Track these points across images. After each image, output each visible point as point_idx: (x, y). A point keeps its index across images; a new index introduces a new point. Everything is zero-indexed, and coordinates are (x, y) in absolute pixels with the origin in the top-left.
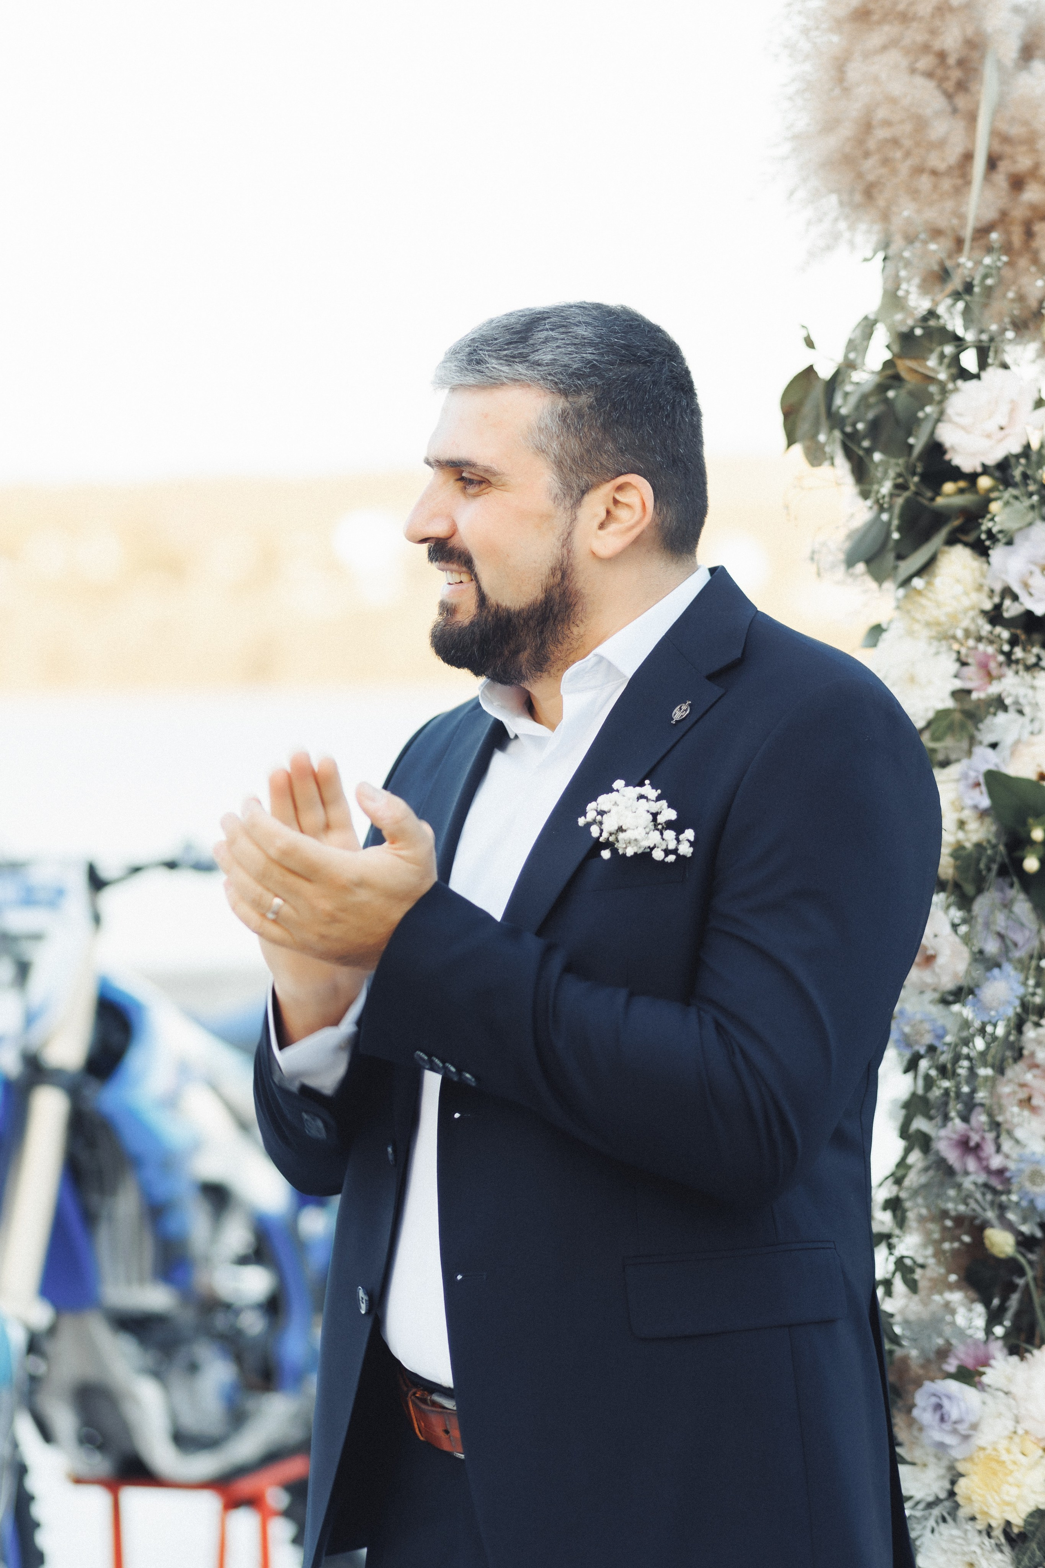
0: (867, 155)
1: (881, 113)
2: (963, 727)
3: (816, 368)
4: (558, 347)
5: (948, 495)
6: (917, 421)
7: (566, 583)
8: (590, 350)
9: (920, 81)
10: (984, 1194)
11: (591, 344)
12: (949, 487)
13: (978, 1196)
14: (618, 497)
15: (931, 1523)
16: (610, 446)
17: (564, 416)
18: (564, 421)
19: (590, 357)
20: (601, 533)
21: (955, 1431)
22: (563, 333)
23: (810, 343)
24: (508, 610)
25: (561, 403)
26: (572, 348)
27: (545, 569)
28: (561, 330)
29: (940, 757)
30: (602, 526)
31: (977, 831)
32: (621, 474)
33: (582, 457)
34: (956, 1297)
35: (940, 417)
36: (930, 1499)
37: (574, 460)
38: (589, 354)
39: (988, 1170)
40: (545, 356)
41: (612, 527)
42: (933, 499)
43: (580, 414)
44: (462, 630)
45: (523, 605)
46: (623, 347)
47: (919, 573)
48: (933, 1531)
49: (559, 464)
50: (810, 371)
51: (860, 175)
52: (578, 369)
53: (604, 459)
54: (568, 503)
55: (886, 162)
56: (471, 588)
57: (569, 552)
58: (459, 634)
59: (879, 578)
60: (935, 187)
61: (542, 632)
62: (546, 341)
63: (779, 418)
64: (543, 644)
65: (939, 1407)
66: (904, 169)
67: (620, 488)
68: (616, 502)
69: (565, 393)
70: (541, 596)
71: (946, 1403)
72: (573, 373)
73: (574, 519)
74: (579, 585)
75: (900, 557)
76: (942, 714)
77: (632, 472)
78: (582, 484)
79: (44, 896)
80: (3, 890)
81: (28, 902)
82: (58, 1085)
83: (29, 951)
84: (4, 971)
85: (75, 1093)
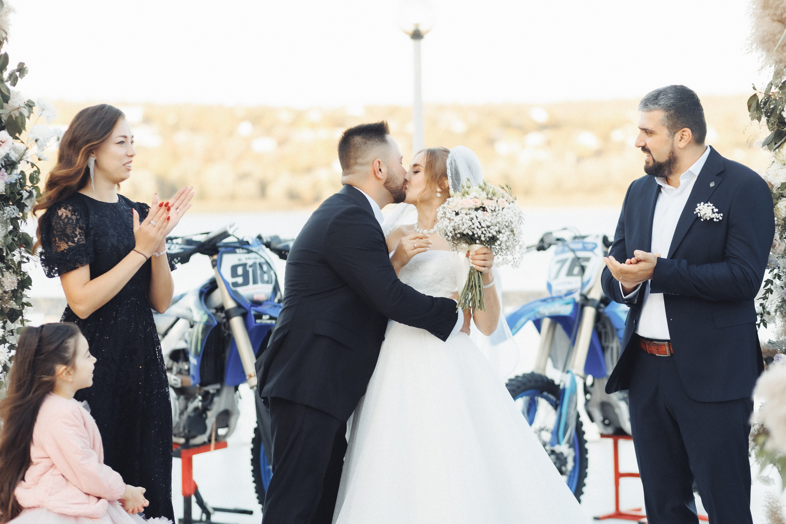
3: (757, 95)
4: (665, 100)
7: (674, 155)
8: (673, 100)
11: (672, 98)
14: (683, 133)
16: (679, 122)
17: (668, 117)
18: (668, 118)
19: (672, 102)
20: (680, 142)
22: (666, 96)
23: (755, 88)
24: (660, 162)
25: (666, 113)
26: (668, 100)
27: (668, 153)
28: (666, 95)
30: (680, 141)
32: (683, 128)
33: (673, 125)
37: (671, 126)
38: (672, 101)
40: (662, 103)
41: (683, 141)
43: (671, 115)
44: (650, 167)
45: (664, 161)
46: (680, 98)
47: (778, 148)
49: (668, 127)
50: (755, 95)
52: (669, 105)
53: (678, 125)
54: (671, 137)
56: (651, 157)
57: (673, 148)
58: (650, 168)
59: (770, 149)
61: (669, 167)
62: (662, 98)
64: (670, 169)
67: (683, 131)
68: (683, 135)
69: (667, 111)
70: (668, 159)
72: (668, 106)
73: (673, 141)
74: (677, 155)
75: (775, 143)
76: (783, 184)
77: (687, 127)
78: (674, 132)
79: (590, 246)
80: (577, 245)
81: (585, 249)
82: (592, 306)
83: (584, 264)
84: (577, 270)
85: (598, 308)
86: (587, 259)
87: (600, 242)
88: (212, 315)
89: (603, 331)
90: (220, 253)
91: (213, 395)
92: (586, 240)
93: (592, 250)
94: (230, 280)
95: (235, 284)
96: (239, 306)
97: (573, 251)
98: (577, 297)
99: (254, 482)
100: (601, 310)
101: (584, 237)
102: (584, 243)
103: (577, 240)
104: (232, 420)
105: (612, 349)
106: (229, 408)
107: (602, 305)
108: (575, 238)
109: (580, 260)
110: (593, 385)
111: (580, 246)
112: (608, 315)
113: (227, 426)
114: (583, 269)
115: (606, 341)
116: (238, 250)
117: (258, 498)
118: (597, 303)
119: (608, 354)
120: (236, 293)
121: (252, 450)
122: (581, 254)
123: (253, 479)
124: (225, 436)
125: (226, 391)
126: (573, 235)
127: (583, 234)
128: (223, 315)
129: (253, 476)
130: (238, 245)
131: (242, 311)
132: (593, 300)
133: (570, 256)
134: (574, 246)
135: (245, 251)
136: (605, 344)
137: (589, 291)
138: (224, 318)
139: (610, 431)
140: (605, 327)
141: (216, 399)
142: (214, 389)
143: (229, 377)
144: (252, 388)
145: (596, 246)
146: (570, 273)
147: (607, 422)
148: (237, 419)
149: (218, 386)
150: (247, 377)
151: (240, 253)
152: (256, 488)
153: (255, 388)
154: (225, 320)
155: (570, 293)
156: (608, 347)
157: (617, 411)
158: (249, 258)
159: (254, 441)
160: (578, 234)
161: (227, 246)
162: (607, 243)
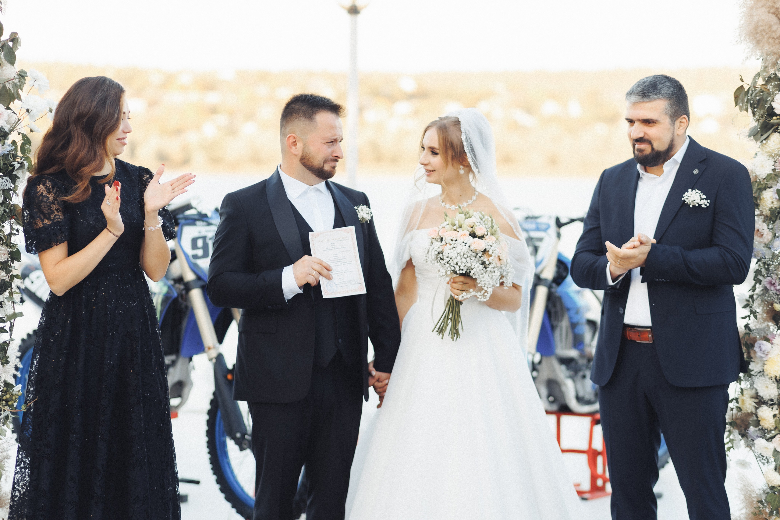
0: (757, 33)
1: (760, 23)
2: (774, 178)
3: (744, 86)
5: (774, 120)
6: (767, 101)
9: (771, 15)
10: (775, 296)
11: (671, 87)
12: (775, 118)
13: (774, 296)
14: (681, 121)
15: (758, 376)
16: (679, 109)
17: (671, 105)
19: (672, 90)
21: (764, 353)
23: (742, 80)
24: (659, 151)
25: (670, 102)
26: (668, 89)
27: (669, 141)
28: (663, 84)
29: (769, 186)
31: (776, 204)
32: (682, 115)
34: (770, 324)
35: (773, 100)
36: (759, 371)
37: (673, 114)
39: (776, 289)
40: (664, 92)
41: (681, 128)
42: (770, 121)
44: (646, 155)
45: (663, 150)
47: (765, 140)
48: (758, 378)
49: (670, 116)
50: (742, 87)
51: (755, 38)
52: (672, 94)
53: (679, 113)
54: (673, 124)
55: (762, 35)
59: (757, 140)
60: (774, 42)
61: (666, 155)
62: (661, 88)
63: (733, 99)
65: (760, 347)
66: (766, 37)
67: (682, 119)
69: (671, 100)
71: (762, 346)
73: (674, 128)
75: (762, 135)
76: (769, 175)
77: (685, 114)
78: (675, 119)
79: (544, 227)
80: (530, 225)
81: (538, 229)
82: (545, 285)
83: (537, 244)
85: (550, 288)
86: (541, 240)
87: (553, 224)
88: (172, 287)
89: (553, 310)
90: (180, 226)
91: (168, 366)
92: (539, 220)
93: (545, 230)
94: (190, 252)
95: (195, 257)
96: (199, 278)
97: (526, 231)
99: (209, 453)
100: (553, 290)
101: (536, 218)
102: (537, 224)
103: (529, 220)
104: (185, 391)
105: (561, 328)
106: (183, 378)
107: (554, 285)
108: (527, 218)
109: (533, 240)
110: (540, 362)
111: (533, 226)
112: (558, 294)
113: (179, 396)
114: (536, 249)
115: (555, 320)
116: (198, 223)
117: (212, 469)
118: (549, 282)
119: (557, 333)
120: (196, 265)
121: (208, 422)
122: (534, 234)
123: (207, 450)
124: (177, 407)
125: (181, 362)
126: (525, 215)
127: (536, 214)
128: (182, 287)
129: (208, 447)
130: (197, 217)
131: (201, 283)
132: (546, 280)
134: (527, 226)
135: (205, 223)
136: (555, 323)
137: (542, 271)
138: (183, 290)
139: (555, 407)
140: (555, 306)
141: (171, 370)
142: (169, 360)
143: (185, 349)
144: (210, 360)
145: (548, 227)
147: (551, 399)
148: (190, 390)
149: (173, 357)
150: (206, 349)
151: (200, 225)
152: (210, 459)
153: (214, 361)
154: (184, 292)
156: (557, 326)
157: (564, 388)
158: (209, 231)
159: (209, 413)
160: (530, 214)
161: (187, 218)
162: (559, 224)
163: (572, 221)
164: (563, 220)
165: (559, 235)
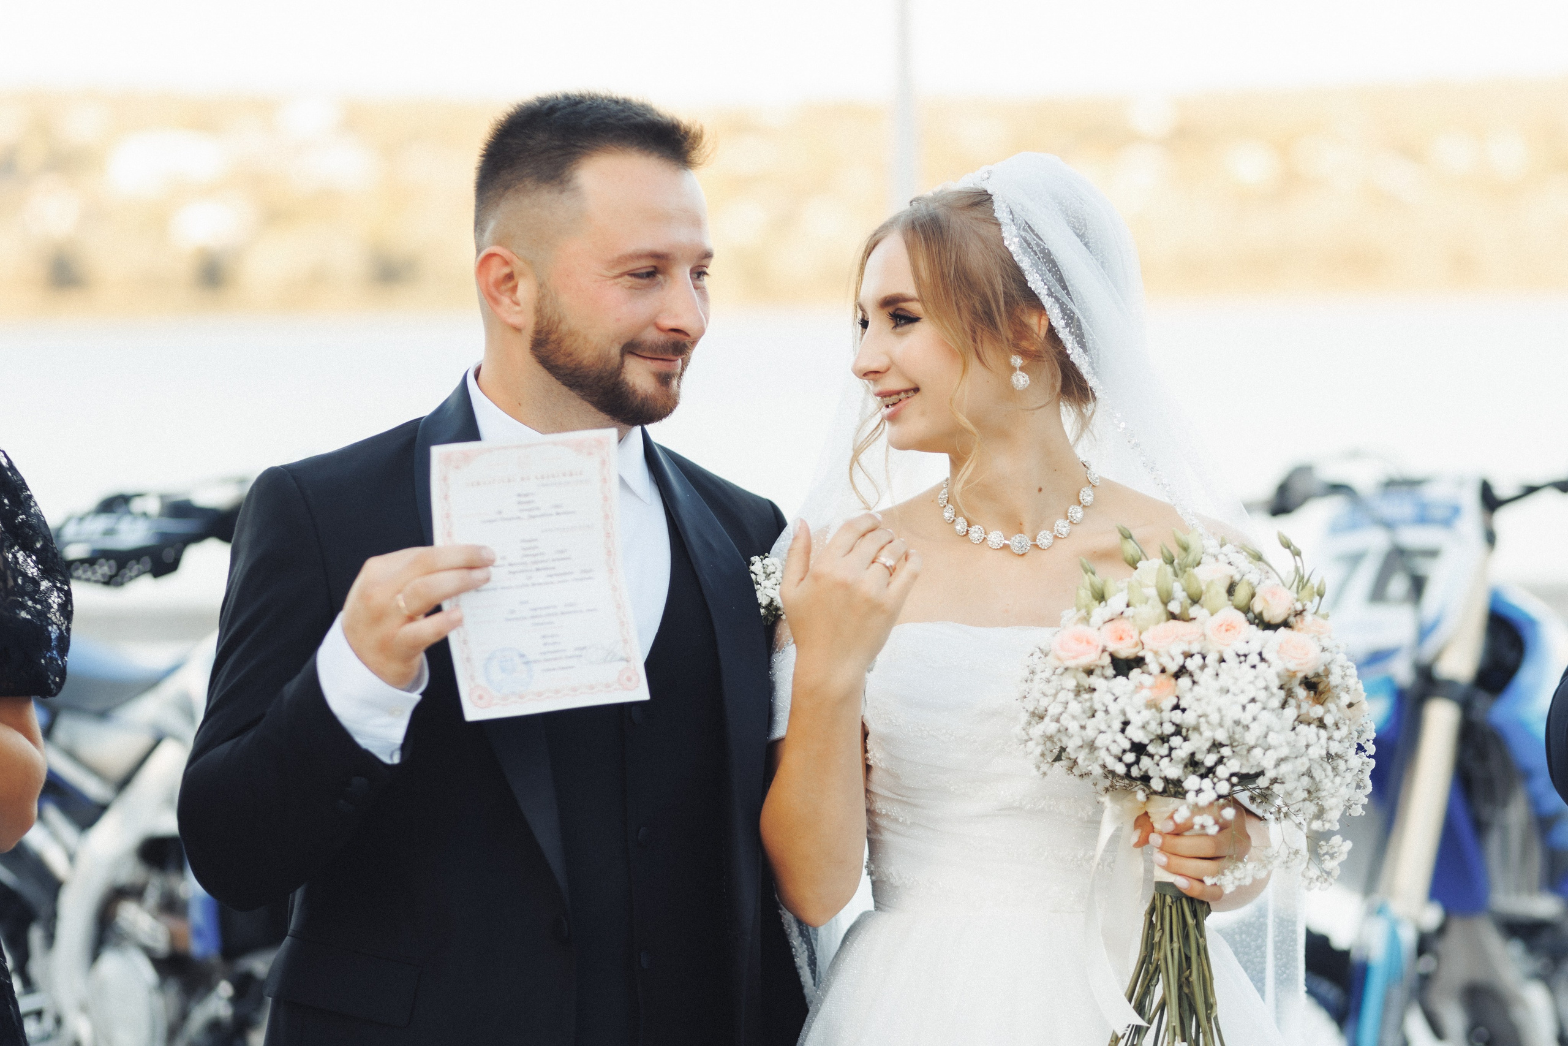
79: (1439, 513)
80: (1398, 508)
81: (1423, 519)
82: (1449, 696)
83: (1424, 566)
84: (1398, 585)
85: (1466, 705)
86: (1432, 553)
87: (1471, 501)
89: (1480, 776)
92: (1426, 492)
93: (1446, 523)
97: (1388, 525)
98: (1402, 672)
100: (1477, 716)
101: (1416, 484)
102: (1420, 502)
103: (1395, 492)
107: (1480, 697)
108: (1390, 485)
109: (1409, 556)
110: (1443, 930)
111: (1408, 510)
114: (1418, 585)
115: (1486, 805)
118: (1463, 687)
122: (1410, 537)
126: (1383, 478)
132: (1451, 681)
133: (1376, 541)
134: (1388, 511)
137: (1437, 657)
140: (1483, 760)
145: (1457, 511)
146: (1378, 594)
155: (1377, 657)
160: (1398, 474)
162: (1490, 501)
163: (1531, 490)
164: (1502, 490)
165: (1490, 538)
